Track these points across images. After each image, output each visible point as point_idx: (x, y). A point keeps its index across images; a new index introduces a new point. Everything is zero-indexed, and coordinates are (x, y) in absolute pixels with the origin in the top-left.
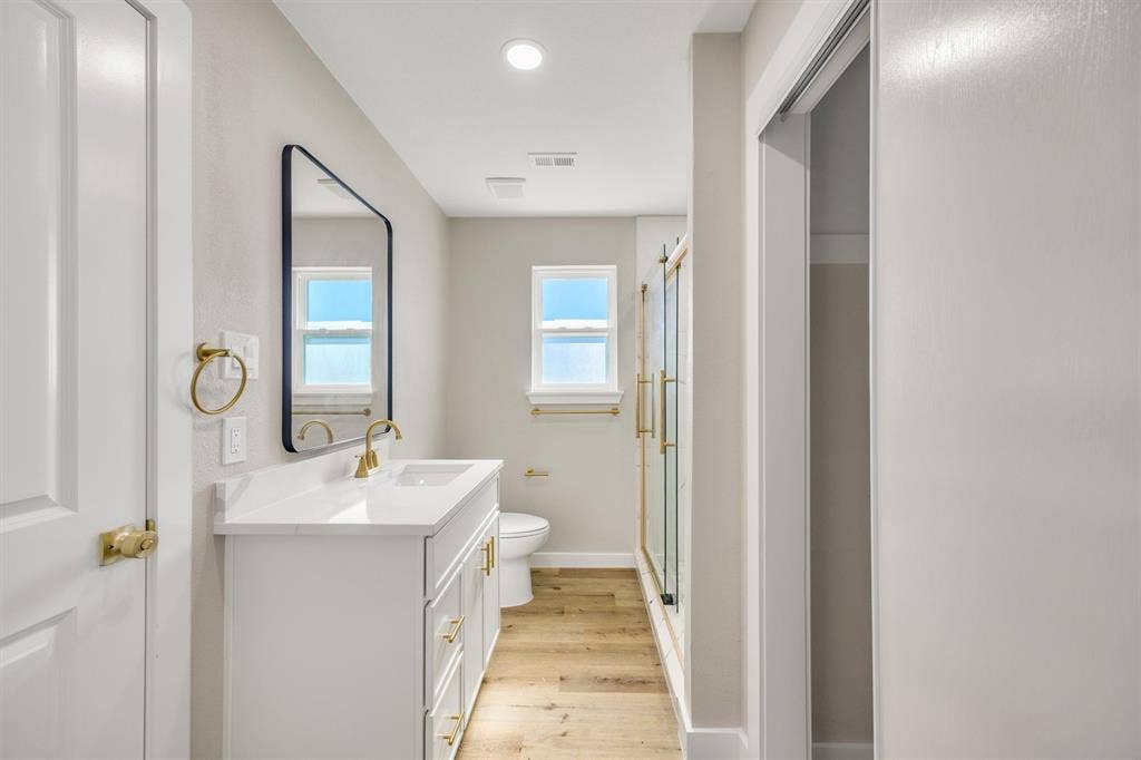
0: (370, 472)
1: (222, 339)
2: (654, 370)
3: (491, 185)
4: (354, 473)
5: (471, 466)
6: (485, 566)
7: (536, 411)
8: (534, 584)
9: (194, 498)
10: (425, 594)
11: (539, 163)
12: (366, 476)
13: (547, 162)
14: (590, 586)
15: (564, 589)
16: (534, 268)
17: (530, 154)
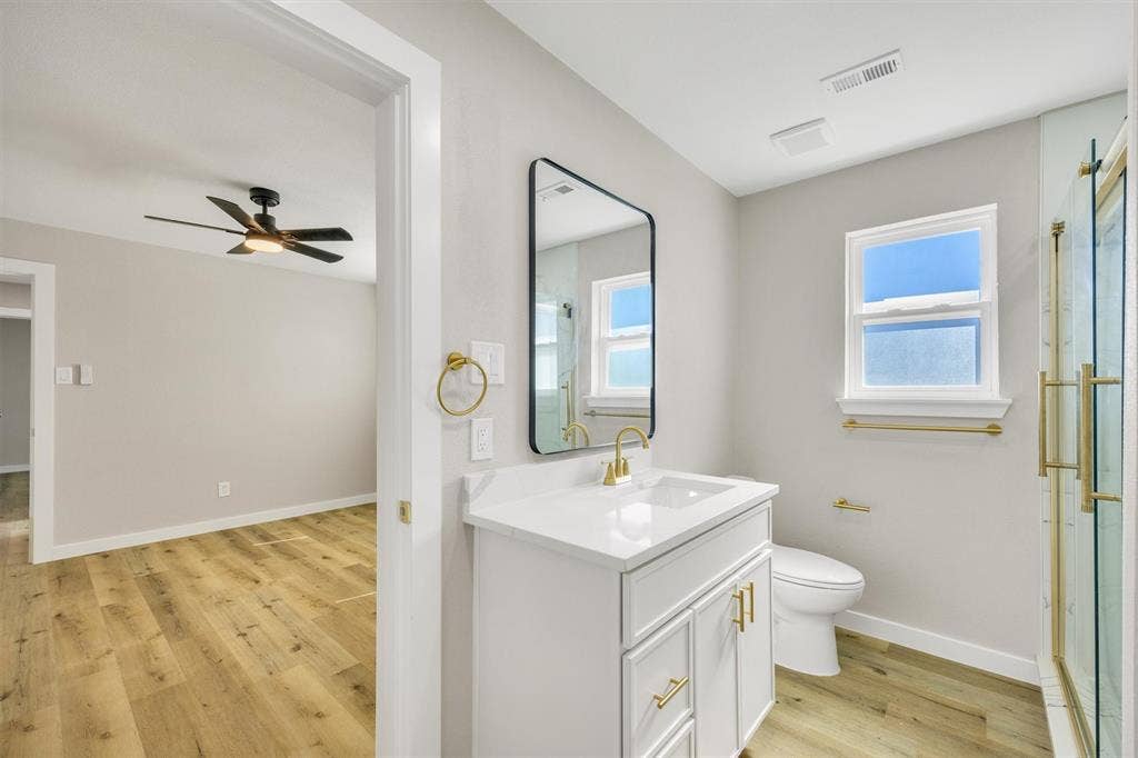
0: (618, 480)
1: (470, 350)
2: (1075, 361)
3: (777, 141)
4: (603, 480)
5: (733, 487)
6: (738, 619)
7: (852, 423)
8: (840, 652)
9: (444, 488)
10: (622, 641)
11: (840, 87)
12: (613, 484)
13: (854, 83)
14: (938, 686)
15: (891, 677)
16: (848, 235)
17: (822, 80)
